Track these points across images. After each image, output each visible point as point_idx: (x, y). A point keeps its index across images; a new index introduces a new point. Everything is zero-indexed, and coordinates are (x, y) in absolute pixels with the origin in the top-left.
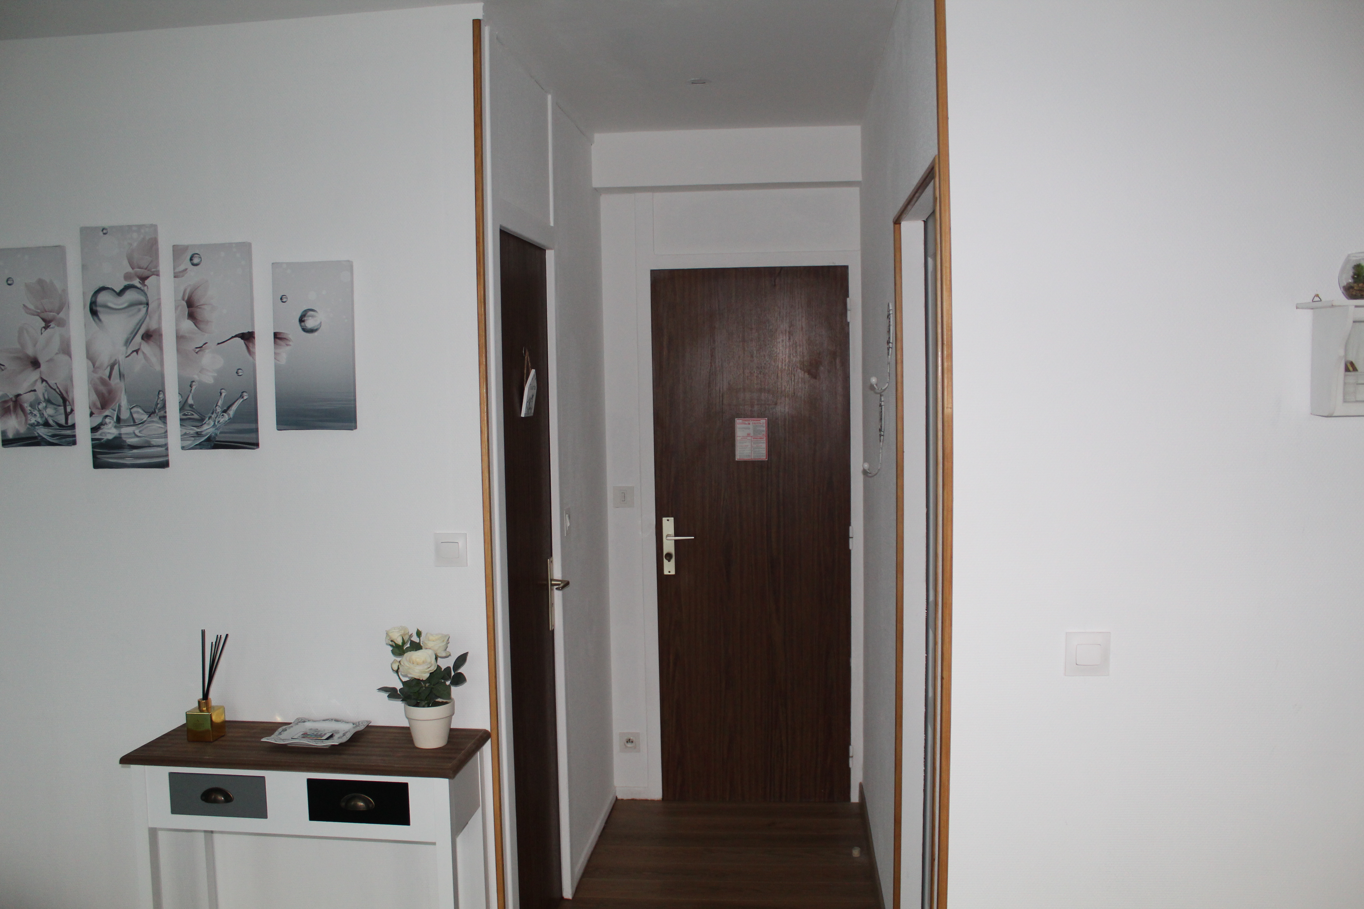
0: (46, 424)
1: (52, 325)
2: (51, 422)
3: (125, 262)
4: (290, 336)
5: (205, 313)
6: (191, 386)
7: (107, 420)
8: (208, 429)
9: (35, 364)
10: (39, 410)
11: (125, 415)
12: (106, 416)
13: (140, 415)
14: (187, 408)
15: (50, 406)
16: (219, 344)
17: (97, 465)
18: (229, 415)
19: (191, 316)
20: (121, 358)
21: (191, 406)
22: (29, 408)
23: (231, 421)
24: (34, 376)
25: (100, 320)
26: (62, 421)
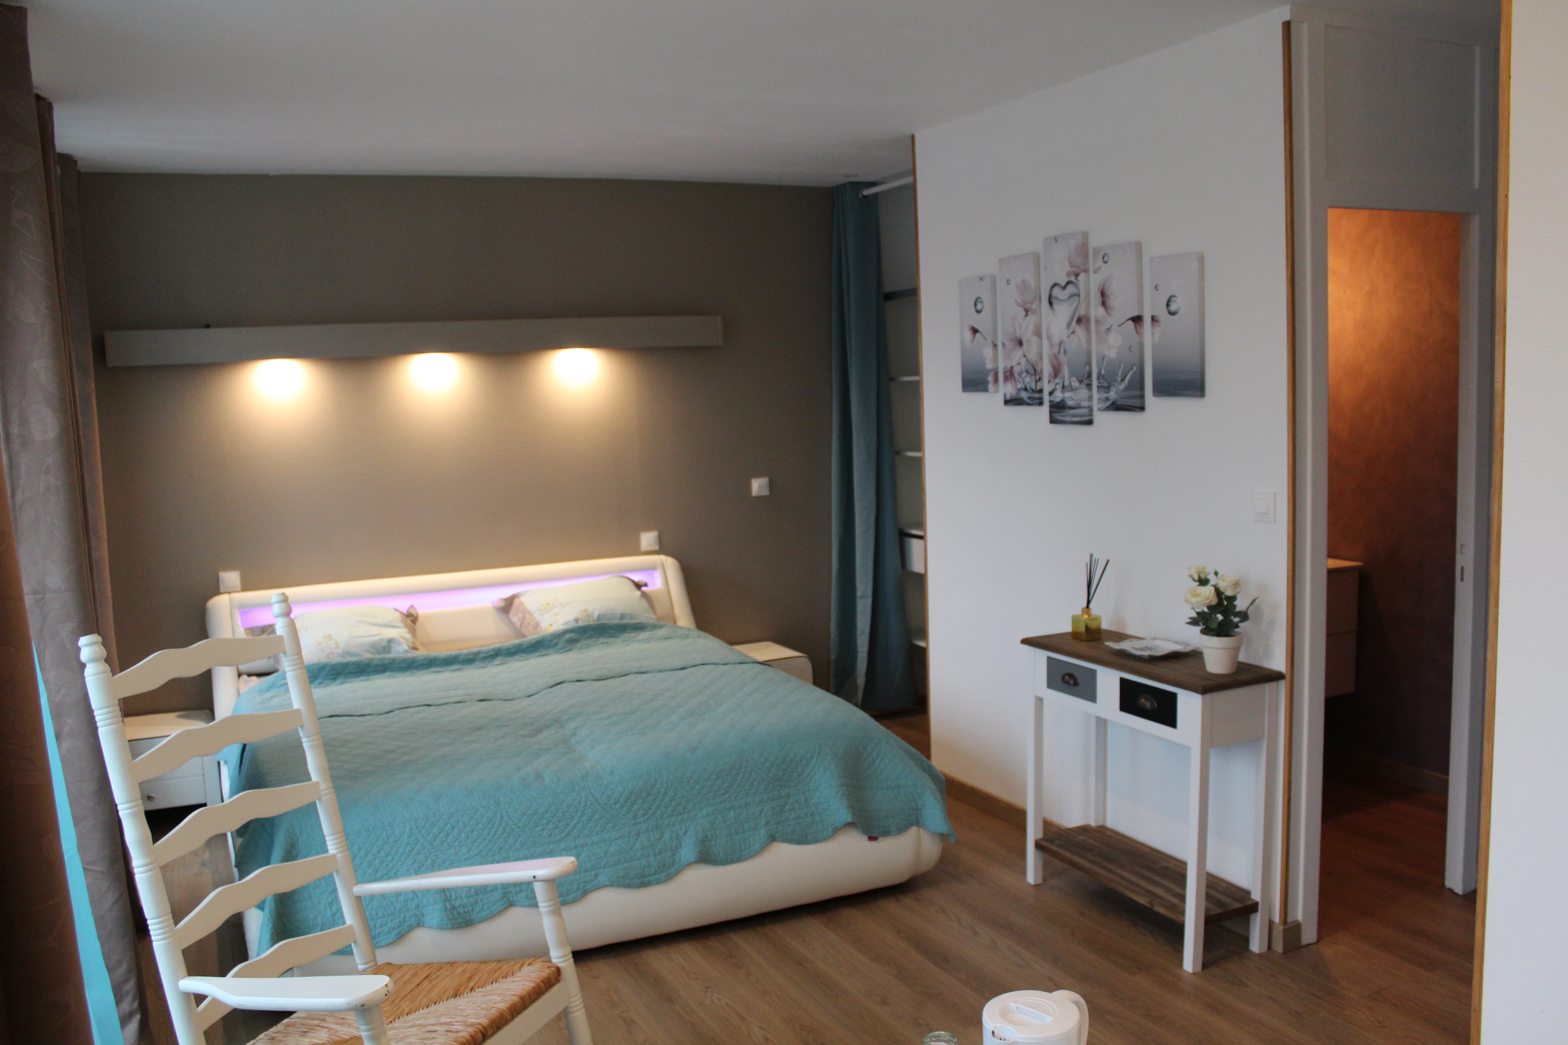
0: (1026, 389)
1: (1029, 313)
2: (1028, 388)
3: (1067, 263)
4: (1161, 319)
5: (1112, 301)
6: (1103, 360)
7: (1058, 387)
8: (1112, 395)
9: (1020, 343)
10: (1023, 379)
11: (1067, 383)
12: (1057, 384)
13: (1075, 384)
14: (1101, 377)
15: (1028, 375)
16: (1120, 326)
17: (1053, 421)
18: (1125, 383)
19: (1104, 304)
20: (1065, 338)
21: (1103, 376)
22: (1018, 377)
23: (1126, 389)
24: (1019, 352)
25: (1054, 309)
26: (1034, 387)
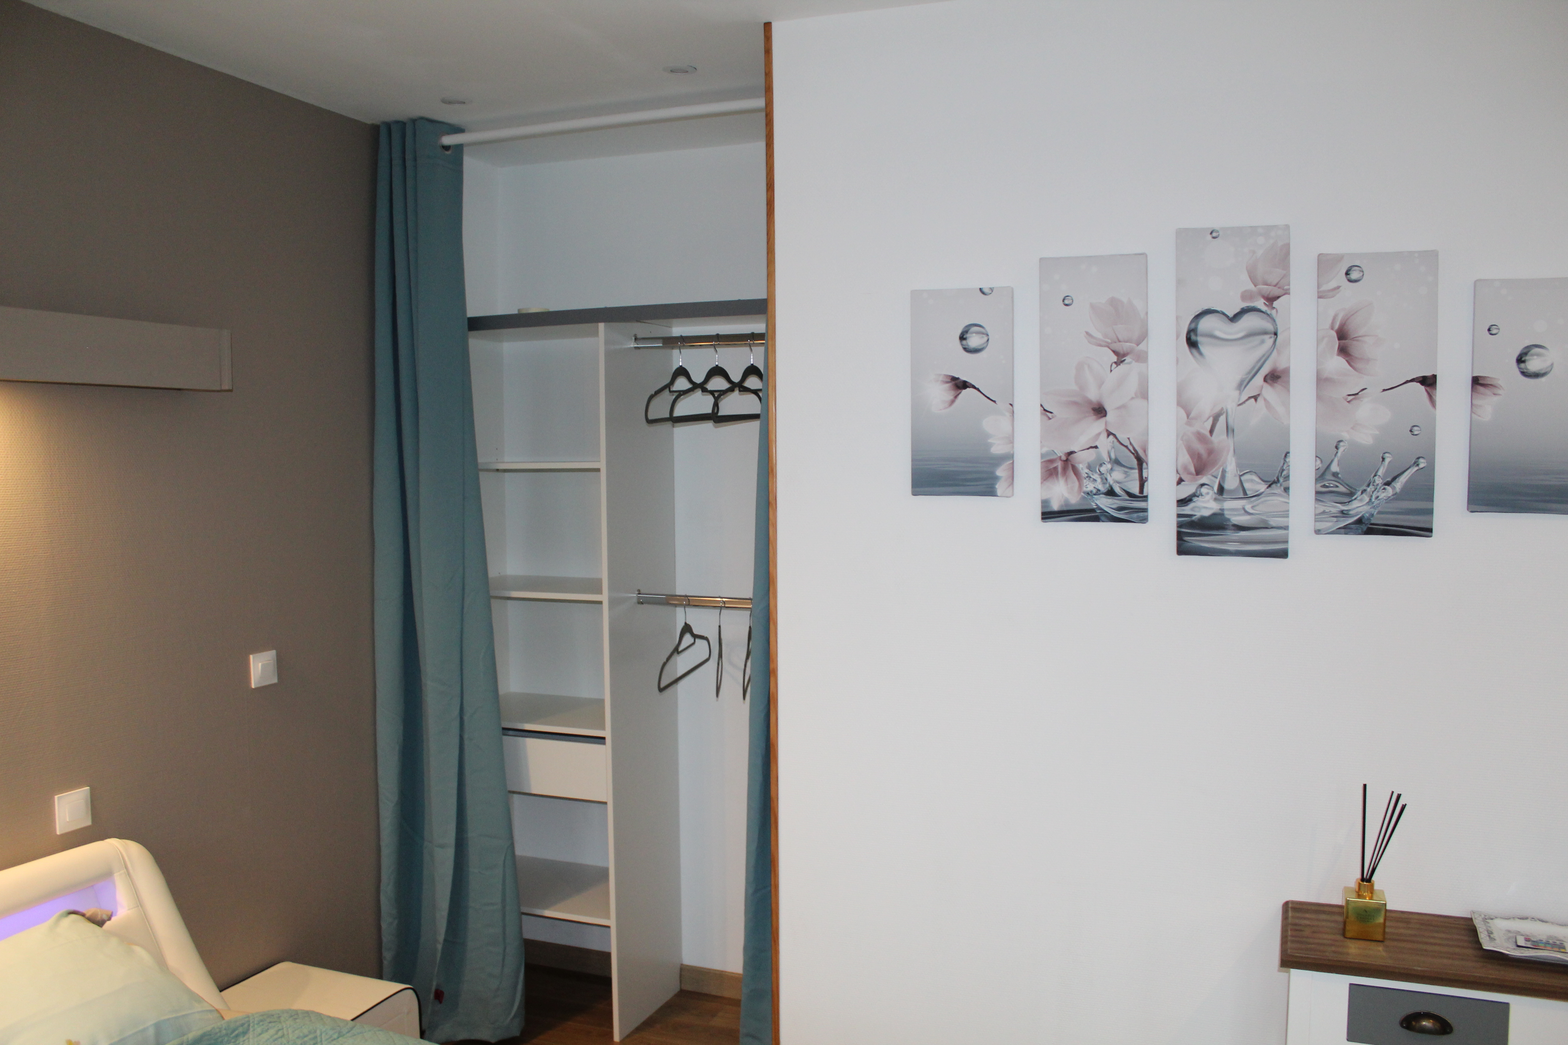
0: (1111, 493)
1: (1128, 359)
2: (1117, 490)
3: (1245, 277)
4: (1500, 383)
5: (1364, 347)
6: (1337, 448)
7: (1204, 490)
8: (1359, 507)
9: (1100, 411)
10: (1101, 474)
11: (1231, 484)
12: (1202, 485)
13: (1254, 484)
14: (1329, 476)
15: (1117, 468)
16: (1384, 390)
17: (1182, 550)
18: (1394, 488)
19: (1343, 351)
20: (1231, 406)
21: (1335, 475)
22: (1087, 471)
23: (1397, 497)
24: (1098, 426)
25: (1201, 354)
26: (1136, 490)
